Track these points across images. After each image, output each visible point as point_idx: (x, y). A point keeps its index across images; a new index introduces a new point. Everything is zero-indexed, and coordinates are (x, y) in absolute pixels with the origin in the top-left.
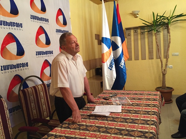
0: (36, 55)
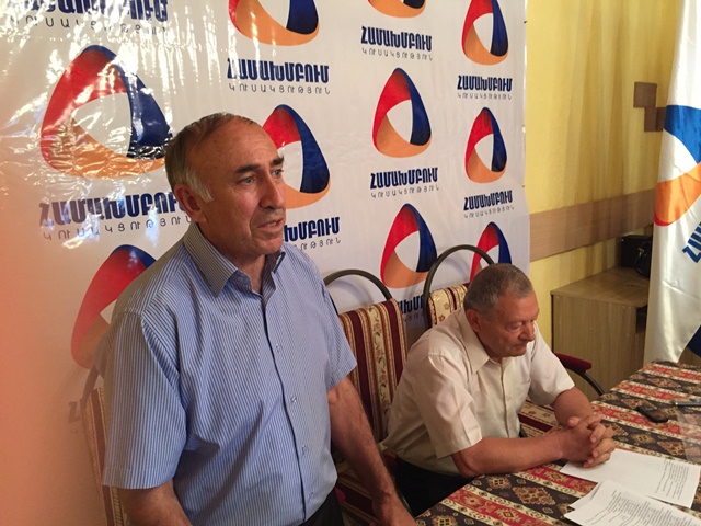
0: (373, 187)
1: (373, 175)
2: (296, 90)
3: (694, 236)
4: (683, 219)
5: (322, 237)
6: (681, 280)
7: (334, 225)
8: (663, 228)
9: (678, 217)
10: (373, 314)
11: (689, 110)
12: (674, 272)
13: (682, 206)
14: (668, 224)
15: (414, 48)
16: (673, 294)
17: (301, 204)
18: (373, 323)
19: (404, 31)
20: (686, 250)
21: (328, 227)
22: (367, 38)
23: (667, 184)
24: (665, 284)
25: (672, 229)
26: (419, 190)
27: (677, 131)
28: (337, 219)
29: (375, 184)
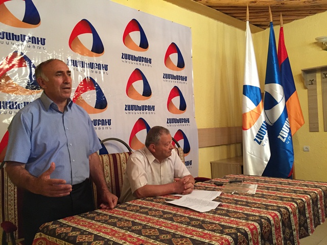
1: (126, 105)
2: (94, 72)
3: (258, 134)
4: (253, 127)
5: (103, 126)
6: (255, 152)
7: (109, 122)
8: (245, 131)
9: (251, 127)
10: (122, 156)
11: (251, 87)
12: (251, 149)
13: (252, 122)
14: (247, 129)
15: (144, 62)
16: (251, 157)
17: (95, 113)
18: (122, 159)
19: (140, 56)
20: (255, 140)
21: (106, 122)
22: (124, 57)
23: (245, 114)
24: (248, 153)
25: (248, 132)
26: (146, 113)
27: (247, 94)
28: (110, 120)
29: (127, 109)
